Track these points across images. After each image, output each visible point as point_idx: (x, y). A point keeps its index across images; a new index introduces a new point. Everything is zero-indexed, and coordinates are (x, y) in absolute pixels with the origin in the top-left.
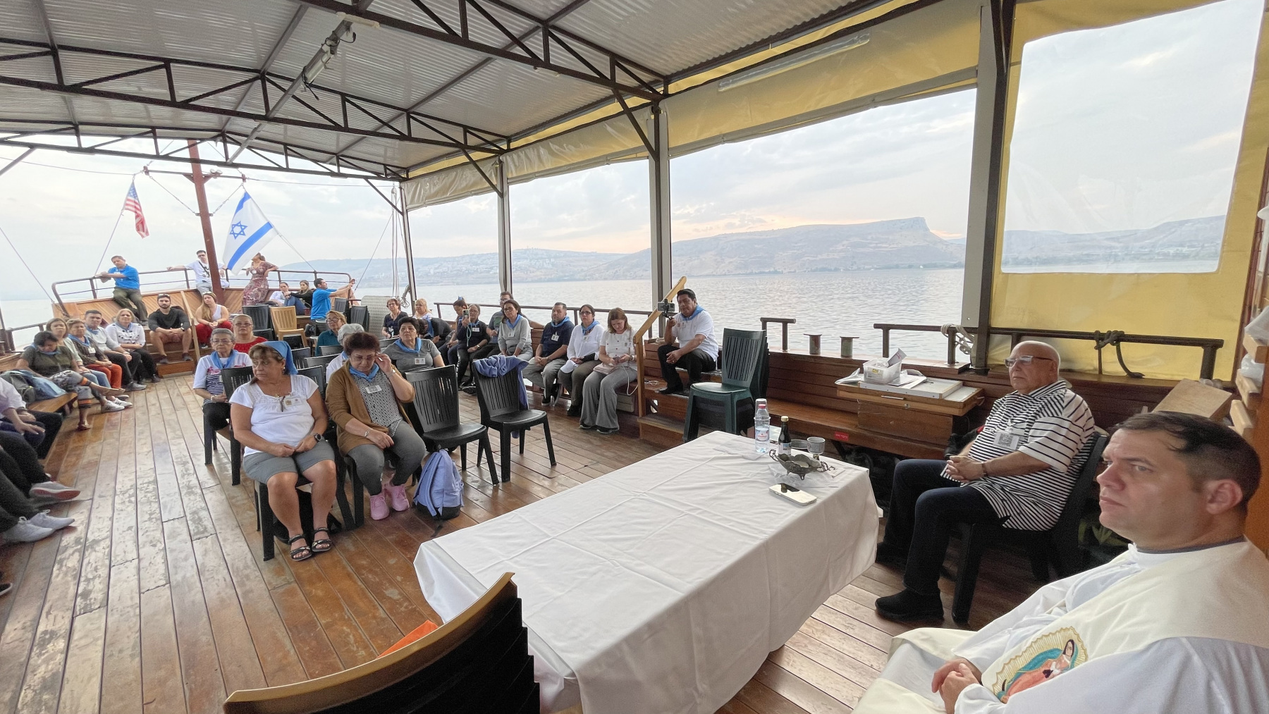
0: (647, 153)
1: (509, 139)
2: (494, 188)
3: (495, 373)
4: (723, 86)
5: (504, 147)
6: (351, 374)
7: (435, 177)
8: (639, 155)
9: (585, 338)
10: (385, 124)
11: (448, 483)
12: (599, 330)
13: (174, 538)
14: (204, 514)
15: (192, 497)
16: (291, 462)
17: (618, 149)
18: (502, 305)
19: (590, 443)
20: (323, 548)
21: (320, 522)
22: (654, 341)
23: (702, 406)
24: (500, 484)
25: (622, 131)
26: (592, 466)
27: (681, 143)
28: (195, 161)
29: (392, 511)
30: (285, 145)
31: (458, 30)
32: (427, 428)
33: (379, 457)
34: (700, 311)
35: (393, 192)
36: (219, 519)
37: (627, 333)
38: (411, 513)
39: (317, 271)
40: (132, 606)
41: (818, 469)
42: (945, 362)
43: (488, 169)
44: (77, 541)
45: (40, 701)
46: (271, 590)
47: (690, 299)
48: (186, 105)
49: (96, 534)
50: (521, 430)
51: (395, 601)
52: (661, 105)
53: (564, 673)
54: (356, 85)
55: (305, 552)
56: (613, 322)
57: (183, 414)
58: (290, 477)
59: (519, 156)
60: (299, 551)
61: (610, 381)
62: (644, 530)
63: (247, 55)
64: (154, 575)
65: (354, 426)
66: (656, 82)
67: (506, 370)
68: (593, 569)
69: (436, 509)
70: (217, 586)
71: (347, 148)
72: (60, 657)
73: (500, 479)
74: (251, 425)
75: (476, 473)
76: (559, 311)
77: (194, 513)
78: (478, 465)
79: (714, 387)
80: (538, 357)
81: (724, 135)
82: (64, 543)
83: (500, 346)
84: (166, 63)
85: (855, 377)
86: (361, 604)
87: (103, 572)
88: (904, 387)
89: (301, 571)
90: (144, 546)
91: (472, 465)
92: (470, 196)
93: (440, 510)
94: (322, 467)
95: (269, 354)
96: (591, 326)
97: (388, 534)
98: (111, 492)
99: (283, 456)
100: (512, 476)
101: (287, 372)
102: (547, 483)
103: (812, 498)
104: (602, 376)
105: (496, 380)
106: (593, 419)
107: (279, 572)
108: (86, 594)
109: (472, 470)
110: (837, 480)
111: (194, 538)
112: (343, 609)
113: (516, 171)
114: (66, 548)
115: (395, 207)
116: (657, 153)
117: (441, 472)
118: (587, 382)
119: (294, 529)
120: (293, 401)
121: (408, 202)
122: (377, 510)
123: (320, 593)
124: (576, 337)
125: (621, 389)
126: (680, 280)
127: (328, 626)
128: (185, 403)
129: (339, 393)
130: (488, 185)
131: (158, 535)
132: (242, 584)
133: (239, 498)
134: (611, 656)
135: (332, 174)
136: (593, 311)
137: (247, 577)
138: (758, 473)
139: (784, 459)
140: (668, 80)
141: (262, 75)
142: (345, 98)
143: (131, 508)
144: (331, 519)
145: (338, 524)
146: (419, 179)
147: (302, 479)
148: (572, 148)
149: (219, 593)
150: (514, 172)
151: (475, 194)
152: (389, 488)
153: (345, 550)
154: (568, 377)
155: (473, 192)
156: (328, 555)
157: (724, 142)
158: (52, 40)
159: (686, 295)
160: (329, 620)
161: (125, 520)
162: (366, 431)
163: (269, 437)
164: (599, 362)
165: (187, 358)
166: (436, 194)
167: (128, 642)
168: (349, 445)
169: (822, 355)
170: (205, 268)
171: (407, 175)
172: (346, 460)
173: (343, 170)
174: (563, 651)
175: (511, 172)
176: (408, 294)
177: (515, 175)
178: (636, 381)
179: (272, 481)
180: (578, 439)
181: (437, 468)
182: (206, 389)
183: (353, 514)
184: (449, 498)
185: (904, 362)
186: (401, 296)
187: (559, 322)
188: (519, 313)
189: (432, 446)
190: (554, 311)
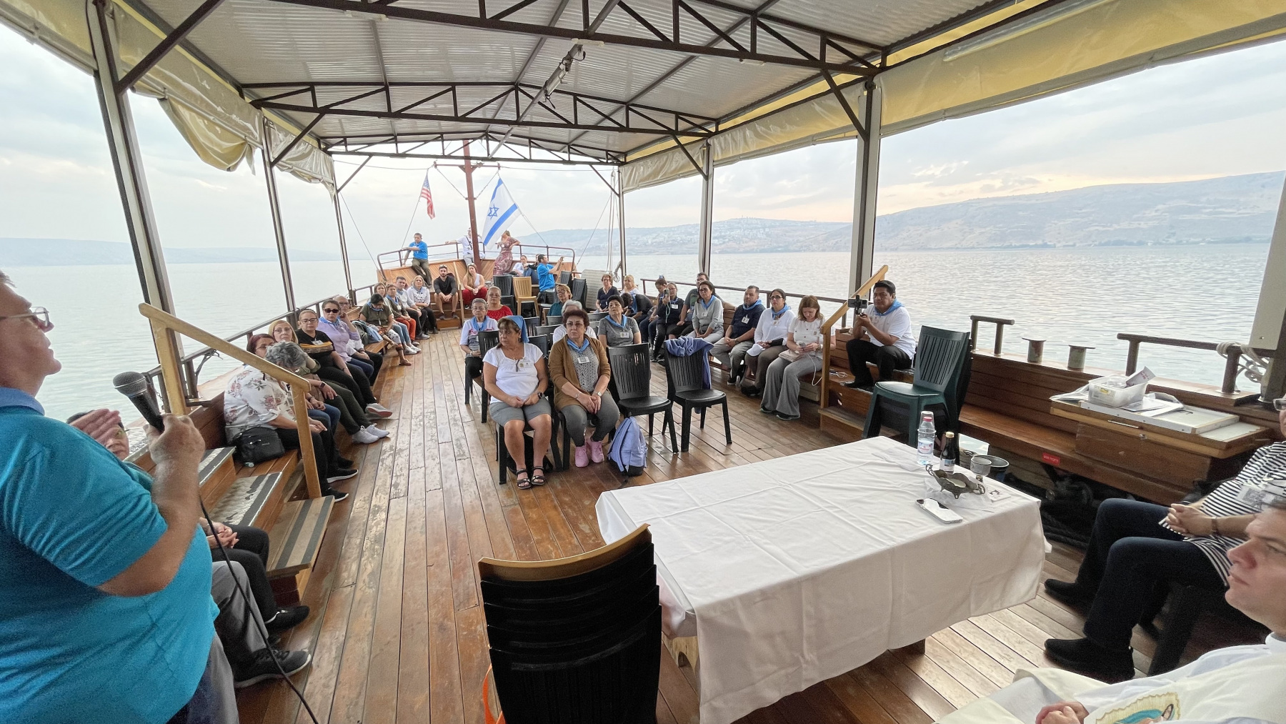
0: (856, 132)
1: (718, 121)
2: (700, 170)
3: (683, 353)
4: (950, 55)
5: (713, 129)
6: (568, 345)
7: (649, 161)
8: (847, 134)
9: (775, 323)
10: (607, 117)
11: (635, 446)
12: (789, 315)
13: (446, 456)
14: (463, 442)
15: (457, 428)
16: (520, 413)
17: (824, 128)
18: (698, 285)
19: (767, 426)
20: (539, 482)
21: (538, 462)
22: (847, 331)
23: (885, 406)
24: (680, 453)
25: (831, 110)
26: (765, 450)
27: (895, 120)
28: (467, 158)
29: (591, 462)
30: (530, 138)
31: (671, 36)
32: (622, 396)
33: (582, 415)
34: (897, 308)
35: (612, 176)
36: (472, 448)
37: (817, 322)
38: (605, 466)
39: (549, 246)
40: (421, 499)
41: (975, 491)
42: (1218, 388)
43: (696, 153)
44: (391, 448)
45: (374, 549)
46: (503, 507)
47: (888, 294)
48: (464, 119)
49: (401, 445)
50: (702, 408)
51: (586, 534)
52: (875, 80)
53: (687, 608)
54: (586, 86)
55: (526, 483)
56: (804, 309)
57: (452, 360)
58: (519, 424)
59: (725, 139)
60: (522, 481)
61: (794, 369)
62: (780, 516)
63: (506, 72)
64: (434, 481)
65: (568, 388)
66: (872, 55)
67: (693, 351)
68: (727, 538)
69: (624, 466)
70: (470, 497)
71: (576, 138)
72: (383, 524)
73: (680, 448)
74: (496, 380)
75: (661, 440)
76: (751, 295)
77: (457, 440)
78: (663, 433)
79: (905, 388)
80: (727, 337)
81: (946, 110)
82: (384, 448)
83: (693, 324)
84: (453, 86)
85: (1079, 394)
86: (562, 531)
87: (405, 472)
88: (1143, 414)
89: (523, 497)
90: (428, 459)
91: (658, 432)
92: (676, 178)
93: (627, 468)
94: (541, 419)
95: (510, 325)
96: (782, 311)
97: (587, 480)
98: (409, 417)
99: (516, 407)
100: (691, 448)
101: (522, 340)
102: (721, 459)
103: (958, 517)
104: (786, 362)
105: (684, 360)
106: (774, 405)
107: (509, 495)
108: (396, 485)
109: (657, 437)
110: (996, 505)
111: (458, 458)
112: (549, 533)
113: (722, 153)
114: (385, 452)
115: (613, 190)
116: (866, 133)
117: (629, 435)
118: (771, 368)
119: (521, 464)
120: (524, 364)
121: (624, 185)
122: (580, 462)
123: (535, 516)
124: (765, 321)
125: (806, 378)
126: (881, 269)
127: (538, 542)
128: (453, 353)
129: (558, 361)
130: (694, 168)
131: (436, 452)
132: (486, 499)
133: (485, 433)
134: (726, 606)
135: (564, 162)
136: (784, 295)
137: (489, 493)
138: (910, 485)
139: (940, 475)
140: (886, 50)
141: (516, 86)
142: (576, 97)
143: (421, 430)
144: (546, 460)
145: (550, 465)
146: (635, 163)
147: (528, 427)
148: (779, 129)
149: (471, 502)
150: (720, 154)
151: (684, 177)
152: (589, 441)
153: (553, 487)
154: (754, 361)
155: (681, 175)
156: (542, 489)
157: (946, 118)
158: (386, 80)
159: (885, 288)
160: (539, 538)
161: (416, 439)
162: (575, 393)
163: (508, 391)
164: (786, 348)
165: (455, 316)
166: (649, 176)
167: (419, 522)
168: (562, 404)
169: (1043, 364)
170: (470, 242)
171: (625, 160)
172: (559, 415)
173: (574, 158)
174: (690, 593)
175: (717, 154)
176: (620, 269)
177: (720, 158)
178: (821, 371)
179: (507, 425)
180: (757, 422)
181: (627, 432)
182: (467, 346)
183: (562, 459)
184: (635, 458)
185: (1152, 382)
186: (614, 271)
187: (751, 306)
188: (714, 294)
189: (626, 412)
190: (746, 294)
